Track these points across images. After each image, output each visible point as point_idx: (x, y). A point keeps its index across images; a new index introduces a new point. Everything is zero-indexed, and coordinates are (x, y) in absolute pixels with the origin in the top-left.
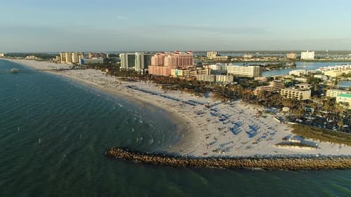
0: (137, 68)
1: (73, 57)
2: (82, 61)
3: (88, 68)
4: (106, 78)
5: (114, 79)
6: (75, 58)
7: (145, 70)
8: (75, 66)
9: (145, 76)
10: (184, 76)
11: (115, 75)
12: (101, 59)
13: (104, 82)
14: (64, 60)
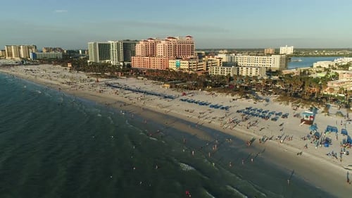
0: (113, 61)
1: (22, 51)
2: (34, 55)
3: (42, 63)
4: (70, 75)
5: (83, 75)
6: (25, 53)
7: (126, 63)
8: (24, 62)
9: (128, 71)
10: (189, 69)
11: (84, 70)
12: (59, 53)
13: (69, 80)
14: (10, 55)
